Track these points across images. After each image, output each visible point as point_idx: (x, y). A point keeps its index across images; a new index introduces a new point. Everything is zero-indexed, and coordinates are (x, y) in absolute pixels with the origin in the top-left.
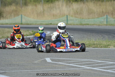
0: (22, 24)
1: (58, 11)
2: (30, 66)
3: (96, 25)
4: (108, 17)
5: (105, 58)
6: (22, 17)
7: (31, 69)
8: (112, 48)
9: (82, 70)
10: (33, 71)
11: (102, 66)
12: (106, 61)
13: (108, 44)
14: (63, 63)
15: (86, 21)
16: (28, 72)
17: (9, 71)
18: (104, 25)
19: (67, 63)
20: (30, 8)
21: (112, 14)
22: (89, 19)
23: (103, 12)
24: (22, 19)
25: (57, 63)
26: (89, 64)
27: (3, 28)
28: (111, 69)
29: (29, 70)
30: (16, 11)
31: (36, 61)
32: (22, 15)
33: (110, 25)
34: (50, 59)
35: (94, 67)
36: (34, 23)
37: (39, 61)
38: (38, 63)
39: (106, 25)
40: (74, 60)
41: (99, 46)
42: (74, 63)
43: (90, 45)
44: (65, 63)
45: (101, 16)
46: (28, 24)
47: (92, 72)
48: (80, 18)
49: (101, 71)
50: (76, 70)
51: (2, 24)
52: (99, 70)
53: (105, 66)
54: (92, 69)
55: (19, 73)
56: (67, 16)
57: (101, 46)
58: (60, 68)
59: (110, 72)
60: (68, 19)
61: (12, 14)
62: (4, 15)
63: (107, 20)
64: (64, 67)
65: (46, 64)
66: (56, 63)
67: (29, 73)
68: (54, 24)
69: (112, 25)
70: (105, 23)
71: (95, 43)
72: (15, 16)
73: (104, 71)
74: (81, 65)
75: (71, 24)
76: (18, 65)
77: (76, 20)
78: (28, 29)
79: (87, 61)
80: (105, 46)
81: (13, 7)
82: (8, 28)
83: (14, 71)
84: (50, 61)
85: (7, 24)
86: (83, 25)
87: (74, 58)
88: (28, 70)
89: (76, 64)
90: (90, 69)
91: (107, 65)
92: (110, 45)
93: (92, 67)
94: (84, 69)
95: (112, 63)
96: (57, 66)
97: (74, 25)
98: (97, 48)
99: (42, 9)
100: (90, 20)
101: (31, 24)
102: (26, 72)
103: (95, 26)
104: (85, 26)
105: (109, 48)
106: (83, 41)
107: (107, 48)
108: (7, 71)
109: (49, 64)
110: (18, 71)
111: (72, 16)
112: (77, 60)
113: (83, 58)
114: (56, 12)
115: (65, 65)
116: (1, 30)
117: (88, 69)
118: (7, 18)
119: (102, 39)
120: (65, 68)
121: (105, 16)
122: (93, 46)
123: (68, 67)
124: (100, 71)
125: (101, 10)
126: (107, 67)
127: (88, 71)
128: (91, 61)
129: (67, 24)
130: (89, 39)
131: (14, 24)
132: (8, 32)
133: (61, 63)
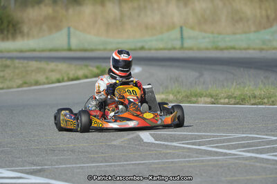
0: (70, 50)
1: (157, 17)
2: (102, 153)
3: (254, 49)
6: (69, 33)
7: (106, 161)
9: (232, 161)
10: (111, 166)
14: (183, 143)
15: (227, 41)
16: (98, 167)
17: (52, 165)
19: (193, 144)
20: (87, 10)
22: (234, 34)
23: (268, 17)
24: (69, 38)
25: (169, 144)
26: (248, 145)
27: (26, 61)
29: (102, 162)
30: (53, 18)
31: (115, 140)
32: (69, 28)
34: (151, 134)
35: (261, 153)
36: (101, 47)
37: (122, 140)
38: (121, 146)
40: (211, 136)
41: (266, 101)
42: (209, 143)
43: (244, 99)
44: (188, 144)
45: (265, 28)
46: (85, 50)
47: (258, 164)
48: (212, 33)
50: (217, 160)
51: (21, 51)
52: (273, 160)
54: (256, 158)
55: (78, 170)
56: (181, 28)
57: (273, 99)
58: (178, 157)
60: (185, 34)
61: (45, 27)
62: (25, 29)
64: (188, 154)
65: (141, 148)
66: (166, 145)
67: (103, 169)
68: (150, 49)
71: (257, 93)
72: (50, 31)
74: (228, 148)
75: (191, 49)
76: (72, 151)
77: (204, 38)
78: (86, 63)
79: (243, 139)
81: (46, 10)
82: (37, 61)
83: (64, 166)
84: (151, 140)
85: (34, 50)
86: (222, 49)
87: (210, 131)
88: (97, 162)
89: (217, 147)
90: (251, 158)
93: (257, 153)
94: (236, 159)
96: (169, 151)
97: (199, 49)
98: (262, 104)
99: (117, 12)
100: (238, 36)
101: (92, 50)
102: (94, 167)
103: (251, 51)
104: (226, 51)
106: (226, 89)
108: (46, 167)
109: (148, 148)
110: (74, 166)
111: (192, 28)
112: (218, 136)
113: (230, 131)
114: (152, 18)
115: (189, 148)
116: (20, 65)
118: (33, 37)
120: (189, 157)
122: (253, 101)
123: (197, 153)
125: (264, 13)
127: (247, 162)
128: (253, 138)
129: (182, 48)
130: (240, 84)
131: (51, 50)
132: (39, 70)
133: (178, 145)
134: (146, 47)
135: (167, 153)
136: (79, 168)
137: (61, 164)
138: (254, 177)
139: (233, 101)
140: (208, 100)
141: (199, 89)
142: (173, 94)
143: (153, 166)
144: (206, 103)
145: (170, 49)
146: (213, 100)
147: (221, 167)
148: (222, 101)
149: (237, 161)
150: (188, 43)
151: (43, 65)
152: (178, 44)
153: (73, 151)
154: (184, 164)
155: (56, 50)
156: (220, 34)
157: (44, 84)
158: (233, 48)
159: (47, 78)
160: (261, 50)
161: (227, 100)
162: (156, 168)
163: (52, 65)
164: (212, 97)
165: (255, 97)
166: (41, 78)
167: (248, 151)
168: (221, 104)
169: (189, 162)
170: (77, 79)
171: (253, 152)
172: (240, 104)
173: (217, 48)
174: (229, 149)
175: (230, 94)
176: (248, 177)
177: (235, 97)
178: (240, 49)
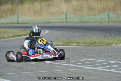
0: (18, 23)
1: (56, 9)
2: (28, 68)
3: (97, 22)
4: (110, 13)
5: (107, 57)
6: (18, 16)
7: (29, 71)
8: (114, 46)
9: (83, 71)
10: (31, 73)
11: (104, 66)
12: (108, 60)
13: (110, 42)
14: (62, 63)
15: (86, 19)
16: (25, 74)
17: (6, 73)
18: (106, 22)
19: (66, 63)
20: (26, 6)
21: (114, 10)
22: (89, 16)
23: (104, 8)
24: (18, 18)
25: (57, 63)
26: (91, 64)
28: (114, 68)
30: (12, 10)
32: (18, 14)
33: (112, 22)
35: (96, 67)
36: (32, 22)
38: (36, 65)
39: (108, 22)
40: (74, 60)
41: (100, 44)
42: (74, 63)
43: (91, 44)
44: (64, 63)
45: (103, 13)
46: (25, 23)
47: (94, 72)
48: (80, 15)
49: (103, 71)
50: (76, 70)
53: (107, 66)
54: (93, 69)
56: (66, 13)
57: (103, 44)
58: (60, 69)
59: (113, 72)
60: (68, 16)
61: (8, 13)
63: (109, 16)
66: (55, 64)
68: (52, 23)
69: (114, 22)
70: (107, 20)
71: (97, 41)
72: (11, 15)
73: (107, 71)
75: (70, 22)
78: (25, 29)
79: (88, 61)
80: (107, 44)
81: (9, 6)
82: (4, 28)
84: (49, 62)
85: (3, 24)
86: (83, 22)
87: (74, 58)
88: (25, 72)
89: (77, 65)
90: (91, 69)
91: (110, 65)
92: (113, 43)
93: (94, 67)
94: (85, 70)
95: (115, 62)
97: (74, 23)
98: (98, 46)
99: (39, 7)
100: (91, 17)
101: (27, 23)
102: (23, 74)
103: (96, 23)
104: (85, 23)
105: (111, 46)
106: (84, 40)
107: (109, 46)
111: (71, 13)
112: (78, 60)
113: (83, 58)
114: (54, 9)
115: (65, 65)
117: (89, 70)
118: (3, 18)
119: (104, 37)
120: (64, 69)
121: (107, 13)
122: (94, 45)
123: (68, 67)
124: (101, 70)
125: (102, 6)
126: (110, 67)
127: (89, 71)
128: (93, 61)
129: (66, 22)
130: (89, 37)
131: (10, 24)
132: (4, 32)
133: (60, 64)
134: (51, 22)
135: (55, 68)
136: (17, 74)
137: (10, 73)
138: (92, 78)
139: (86, 45)
140: (75, 44)
141: (72, 40)
142: (61, 42)
143: (49, 73)
144: (74, 46)
145: (61, 23)
146: (78, 44)
147: (78, 74)
148: (81, 45)
149: (85, 71)
150: (69, 20)
151: (6, 30)
152: (65, 20)
153: (15, 67)
154: (62, 72)
155: (13, 24)
156: (83, 16)
157: (7, 38)
158: (88, 22)
159: (8, 36)
160: (100, 22)
161: (83, 45)
162: (50, 74)
163: (10, 30)
164: (77, 43)
165: (95, 43)
166: (6, 36)
167: (90, 67)
168: (81, 46)
169: (64, 71)
170: (21, 36)
171: (92, 67)
172: (89, 46)
173: (81, 22)
174: (82, 66)
175: (85, 42)
176: (89, 78)
177: (87, 43)
178: (91, 22)
